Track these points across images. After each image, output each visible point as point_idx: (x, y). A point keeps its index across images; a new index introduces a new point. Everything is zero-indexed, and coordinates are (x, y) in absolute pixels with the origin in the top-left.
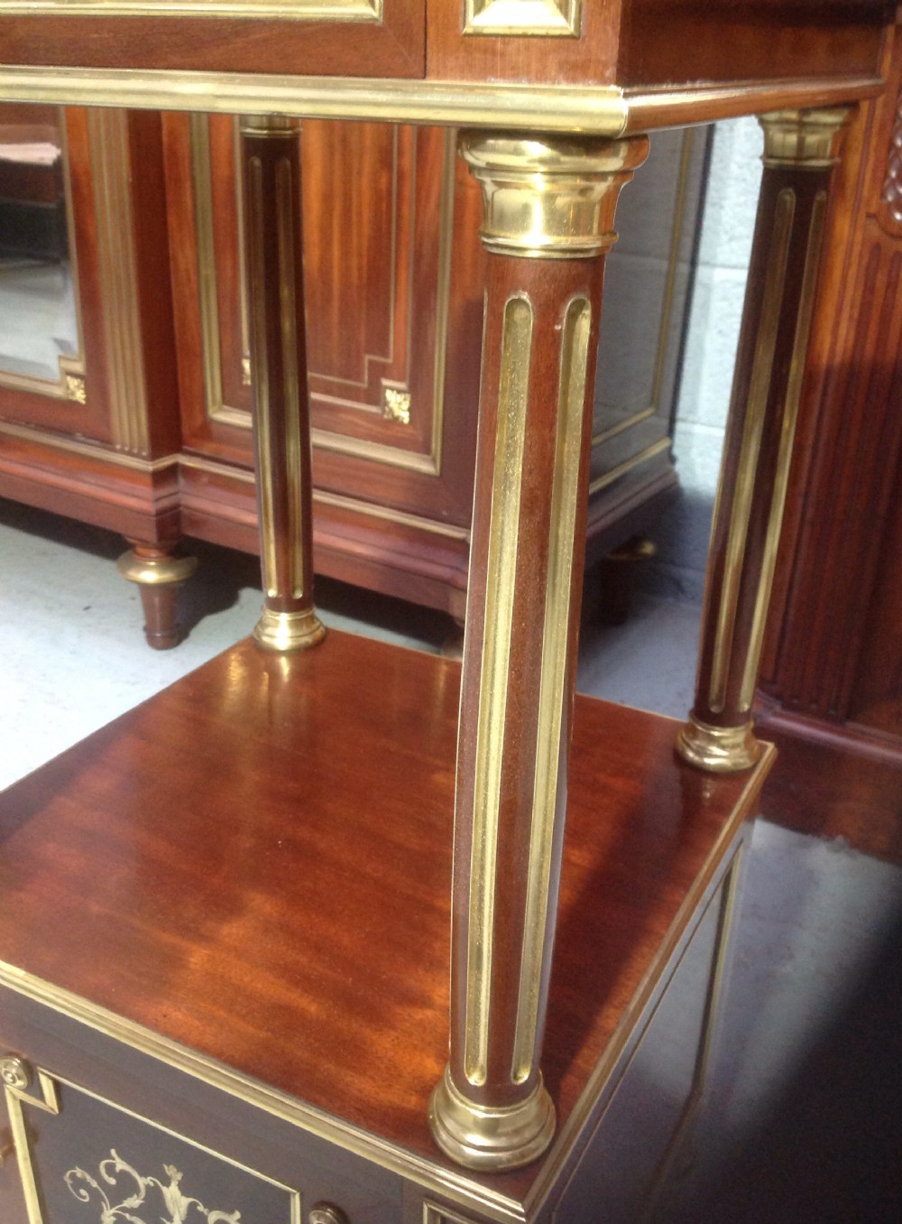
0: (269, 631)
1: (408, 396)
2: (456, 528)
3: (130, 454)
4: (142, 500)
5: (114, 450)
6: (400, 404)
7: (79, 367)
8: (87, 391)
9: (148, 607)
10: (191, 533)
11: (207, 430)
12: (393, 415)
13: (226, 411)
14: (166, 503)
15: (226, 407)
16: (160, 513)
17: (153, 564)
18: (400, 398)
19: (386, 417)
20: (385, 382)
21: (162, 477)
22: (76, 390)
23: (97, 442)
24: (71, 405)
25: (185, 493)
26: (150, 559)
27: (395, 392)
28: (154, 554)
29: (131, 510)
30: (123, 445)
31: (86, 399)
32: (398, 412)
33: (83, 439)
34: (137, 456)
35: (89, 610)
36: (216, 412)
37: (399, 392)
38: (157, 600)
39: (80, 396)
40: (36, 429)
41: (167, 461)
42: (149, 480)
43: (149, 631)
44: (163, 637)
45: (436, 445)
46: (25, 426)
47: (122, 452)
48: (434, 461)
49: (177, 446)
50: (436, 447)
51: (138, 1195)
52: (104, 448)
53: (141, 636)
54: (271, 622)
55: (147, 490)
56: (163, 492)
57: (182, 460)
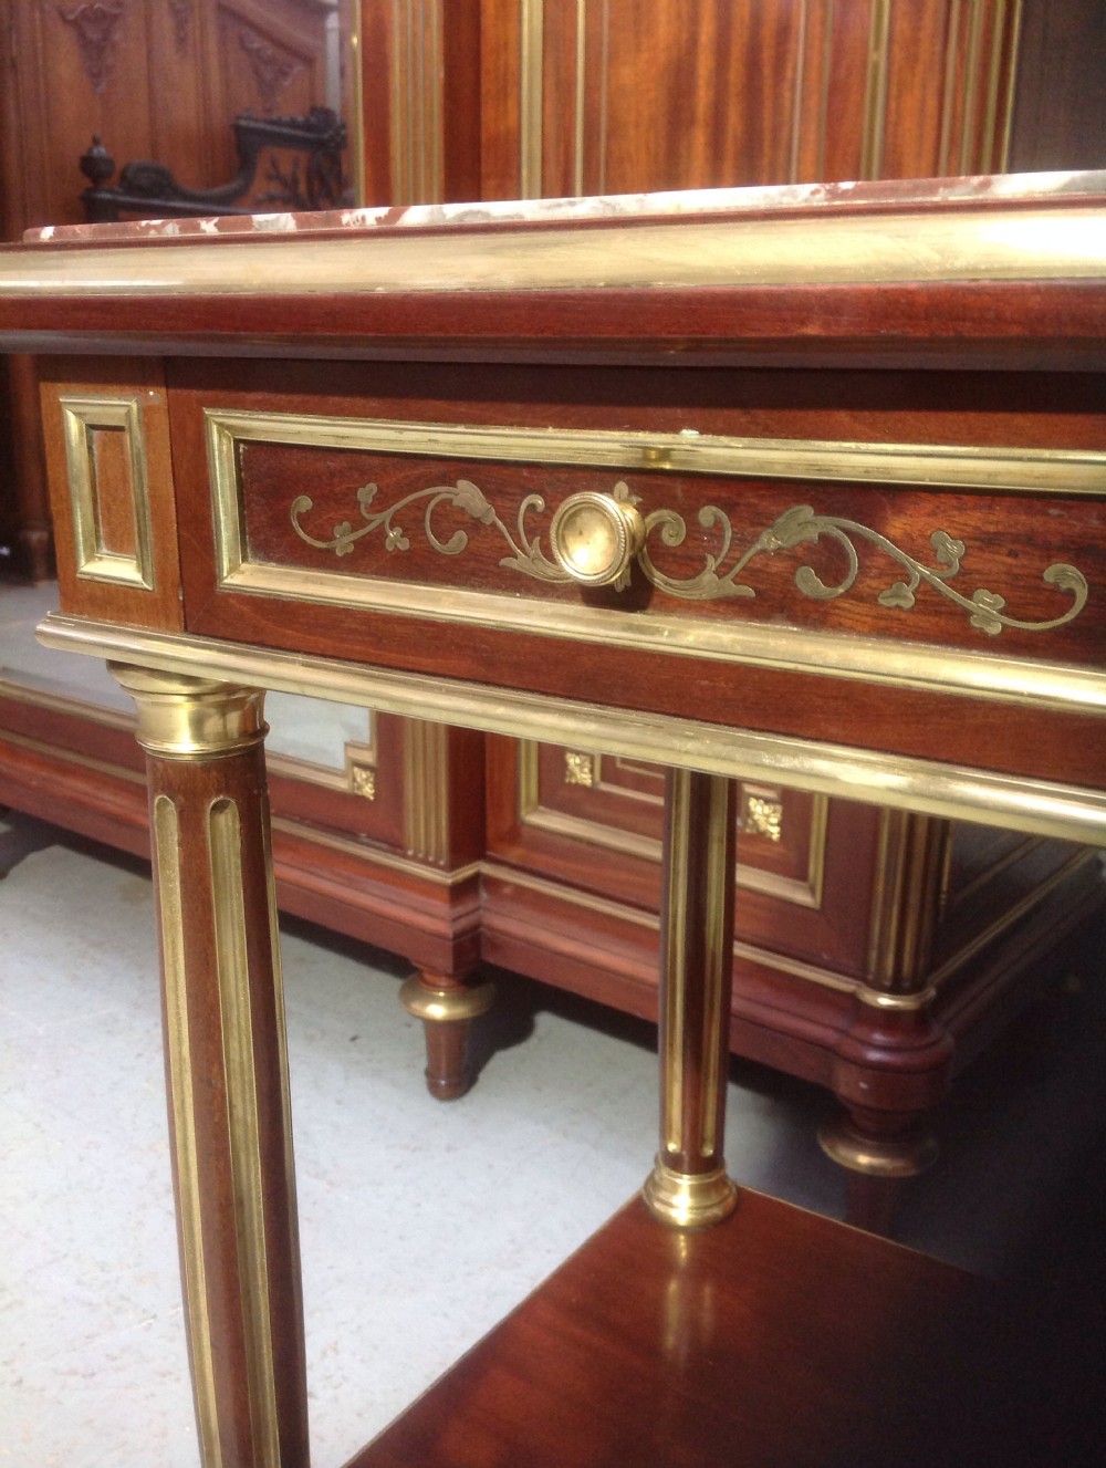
0: (663, 1195)
1: (779, 808)
2: (840, 977)
3: (425, 862)
4: (438, 919)
5: (405, 856)
6: (768, 816)
7: (369, 757)
8: (376, 785)
9: (433, 1048)
10: (491, 959)
11: (515, 833)
12: (758, 830)
13: (543, 812)
14: (463, 923)
15: (541, 808)
16: (457, 936)
17: (442, 994)
18: (767, 810)
19: (748, 831)
21: (460, 892)
22: (364, 783)
23: (384, 846)
24: (357, 800)
25: (487, 909)
26: (439, 988)
27: (762, 801)
28: (444, 982)
29: (423, 931)
30: (417, 851)
31: (375, 795)
32: (763, 826)
33: (365, 840)
34: (435, 865)
35: (358, 1041)
36: (528, 813)
37: (767, 801)
38: (443, 1040)
39: (368, 791)
40: (313, 827)
41: (467, 872)
42: (446, 895)
43: (431, 1076)
44: (448, 1085)
45: (816, 868)
46: (298, 822)
47: (414, 858)
48: (812, 891)
49: (480, 854)
50: (816, 870)
52: (394, 853)
53: (420, 1081)
54: (665, 1183)
55: (442, 907)
56: (461, 909)
57: (486, 868)
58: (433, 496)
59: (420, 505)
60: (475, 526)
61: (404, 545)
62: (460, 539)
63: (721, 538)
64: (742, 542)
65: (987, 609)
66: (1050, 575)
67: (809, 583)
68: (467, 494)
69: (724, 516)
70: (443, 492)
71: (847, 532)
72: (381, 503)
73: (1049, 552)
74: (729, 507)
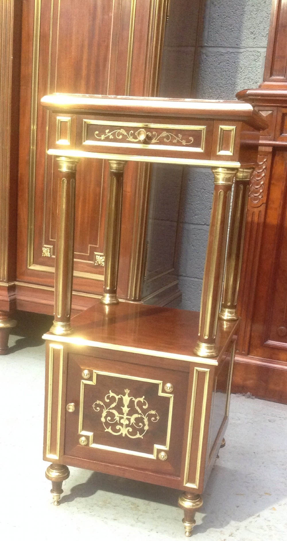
1: (104, 257)
4: (5, 297)
6: (101, 260)
11: (26, 272)
12: (98, 264)
13: (34, 265)
14: (12, 297)
16: (10, 301)
18: (101, 258)
19: (96, 264)
20: (96, 253)
21: (10, 289)
25: (18, 295)
27: (99, 256)
32: (100, 263)
34: (2, 281)
36: (31, 266)
37: (101, 256)
38: (0, 335)
41: (12, 284)
42: (7, 289)
44: (2, 350)
49: (15, 279)
51: (115, 402)
56: (11, 294)
57: (17, 283)
58: (117, 131)
59: (115, 132)
60: (123, 135)
61: (113, 138)
62: (121, 137)
63: (155, 135)
64: (158, 136)
65: (184, 142)
66: (190, 138)
67: (165, 140)
68: (122, 131)
69: (156, 133)
70: (119, 131)
71: (170, 134)
72: (109, 132)
73: (190, 136)
74: (157, 132)
